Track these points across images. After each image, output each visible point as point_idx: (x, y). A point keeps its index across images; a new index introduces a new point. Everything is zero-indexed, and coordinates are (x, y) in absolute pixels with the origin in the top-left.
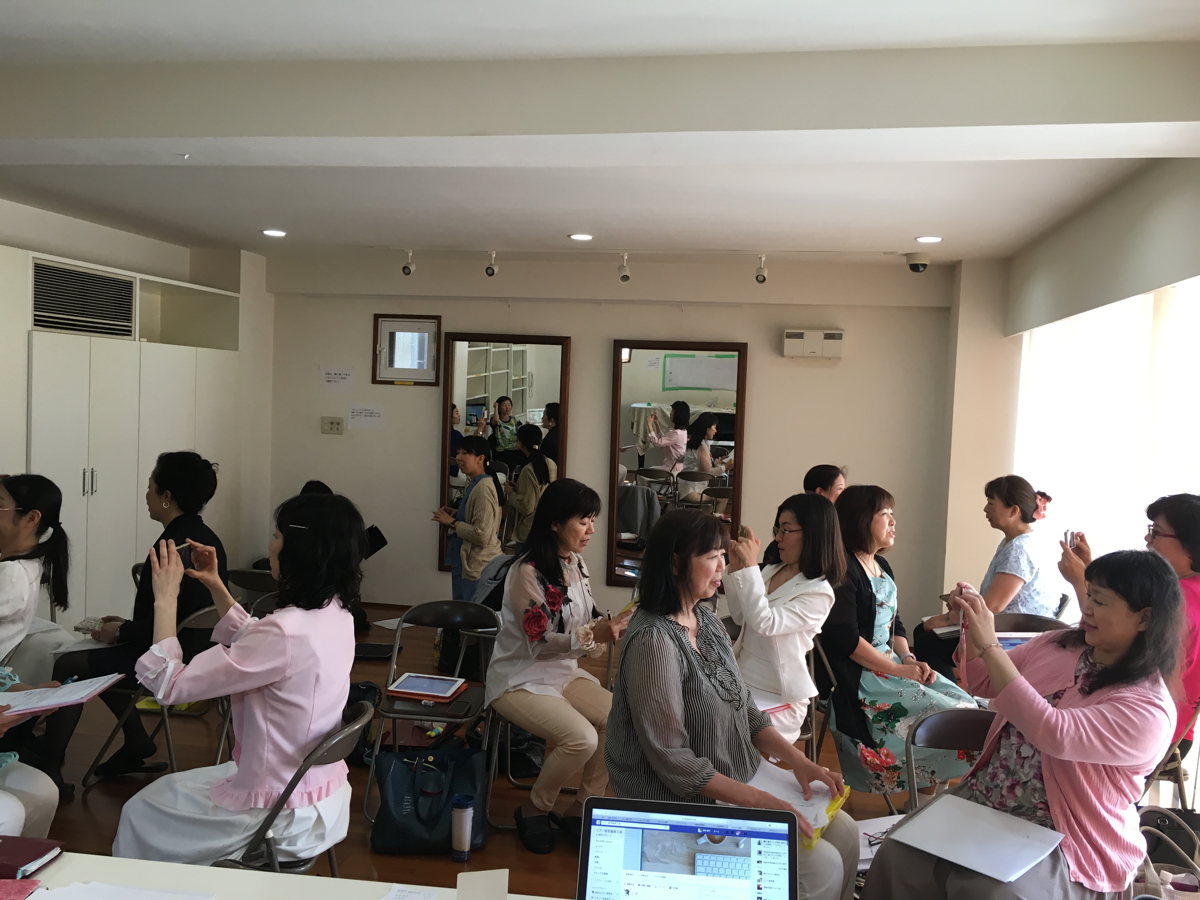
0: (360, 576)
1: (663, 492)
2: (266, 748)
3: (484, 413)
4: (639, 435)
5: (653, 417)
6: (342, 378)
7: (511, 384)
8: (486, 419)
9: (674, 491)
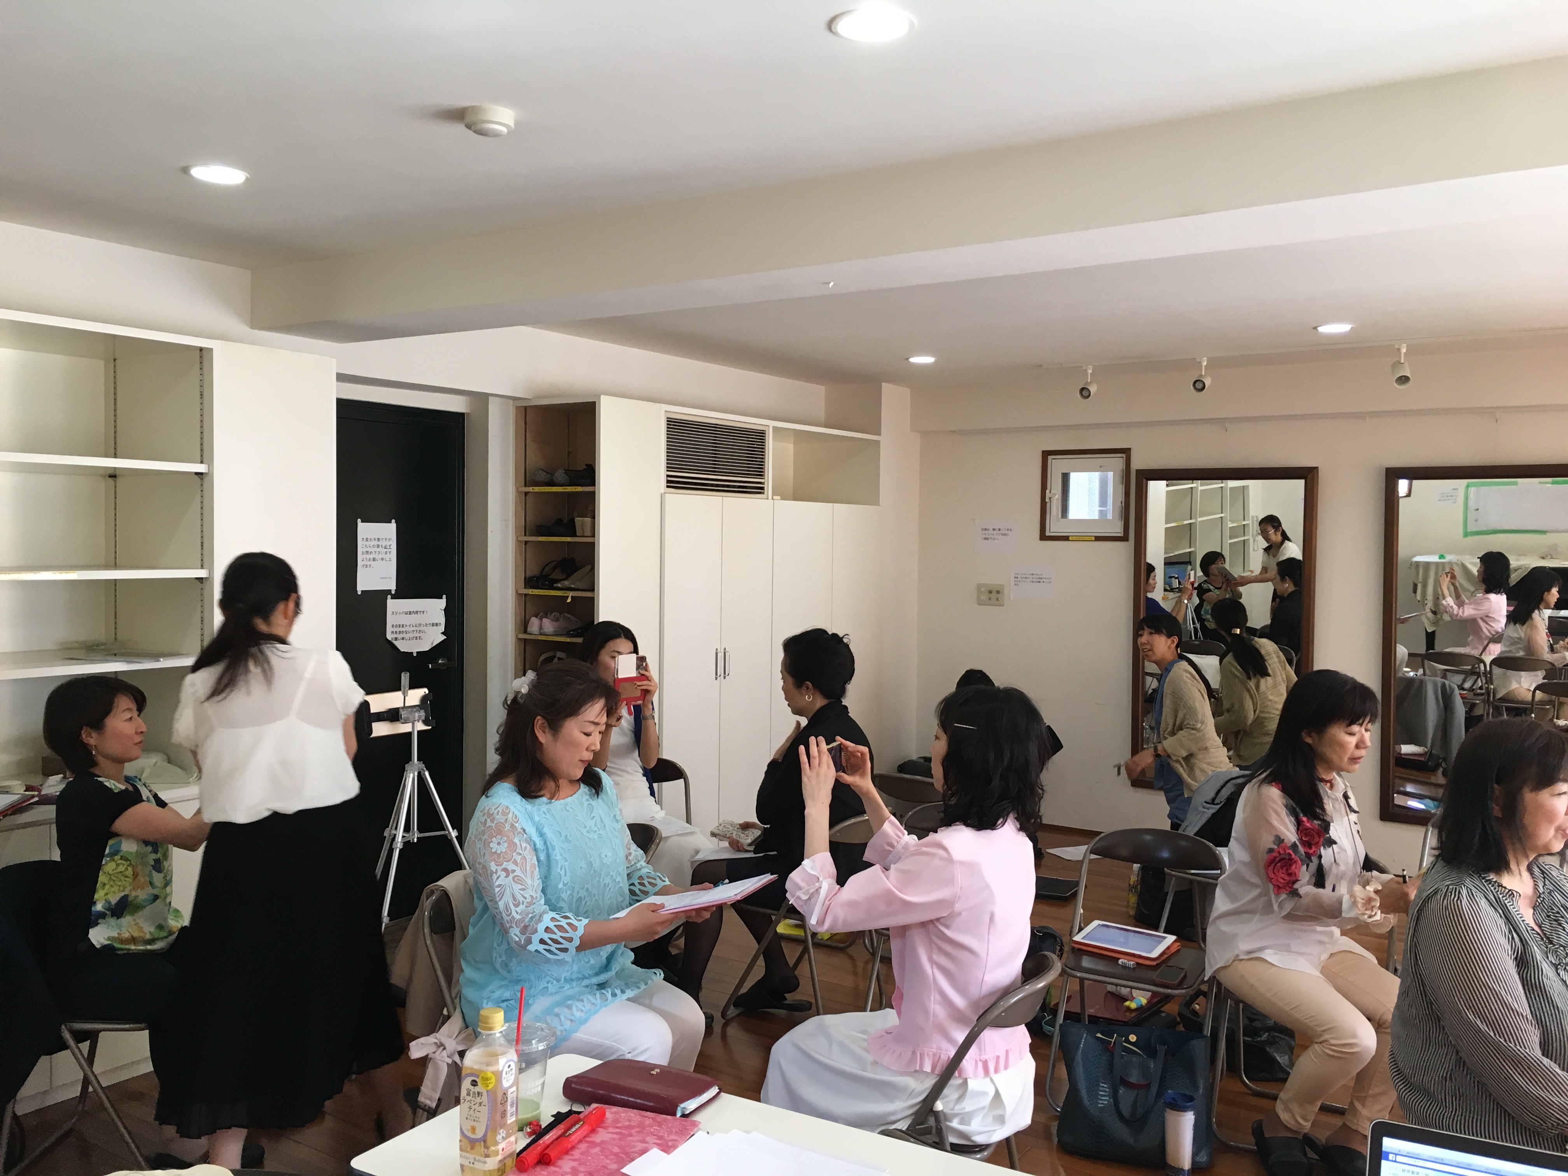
0: (1040, 791)
1: (1467, 685)
2: (932, 999)
3: (1189, 574)
4: (1426, 602)
5: (1449, 575)
7: (1227, 533)
8: (1192, 584)
9: (1486, 685)
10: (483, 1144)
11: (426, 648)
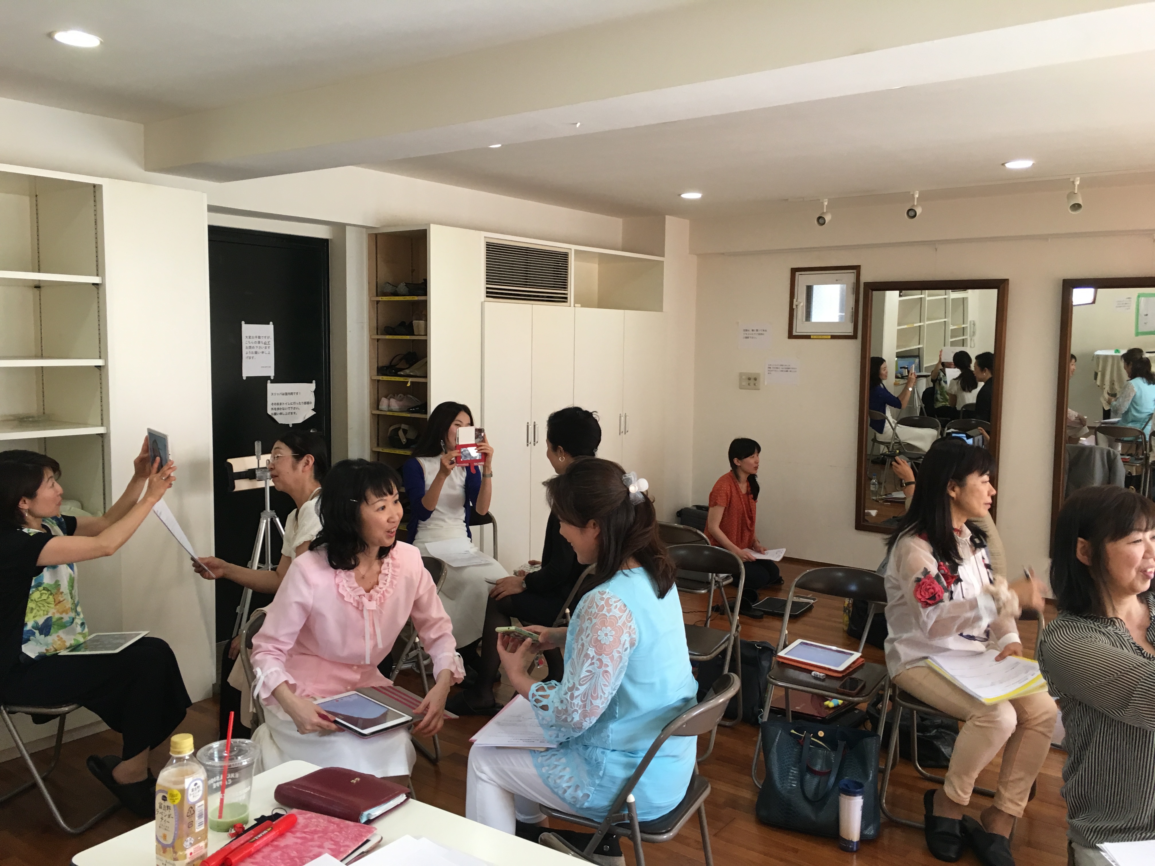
1: (1130, 452)
6: (759, 334)
9: (1145, 452)
10: (172, 849)
11: (300, 421)
